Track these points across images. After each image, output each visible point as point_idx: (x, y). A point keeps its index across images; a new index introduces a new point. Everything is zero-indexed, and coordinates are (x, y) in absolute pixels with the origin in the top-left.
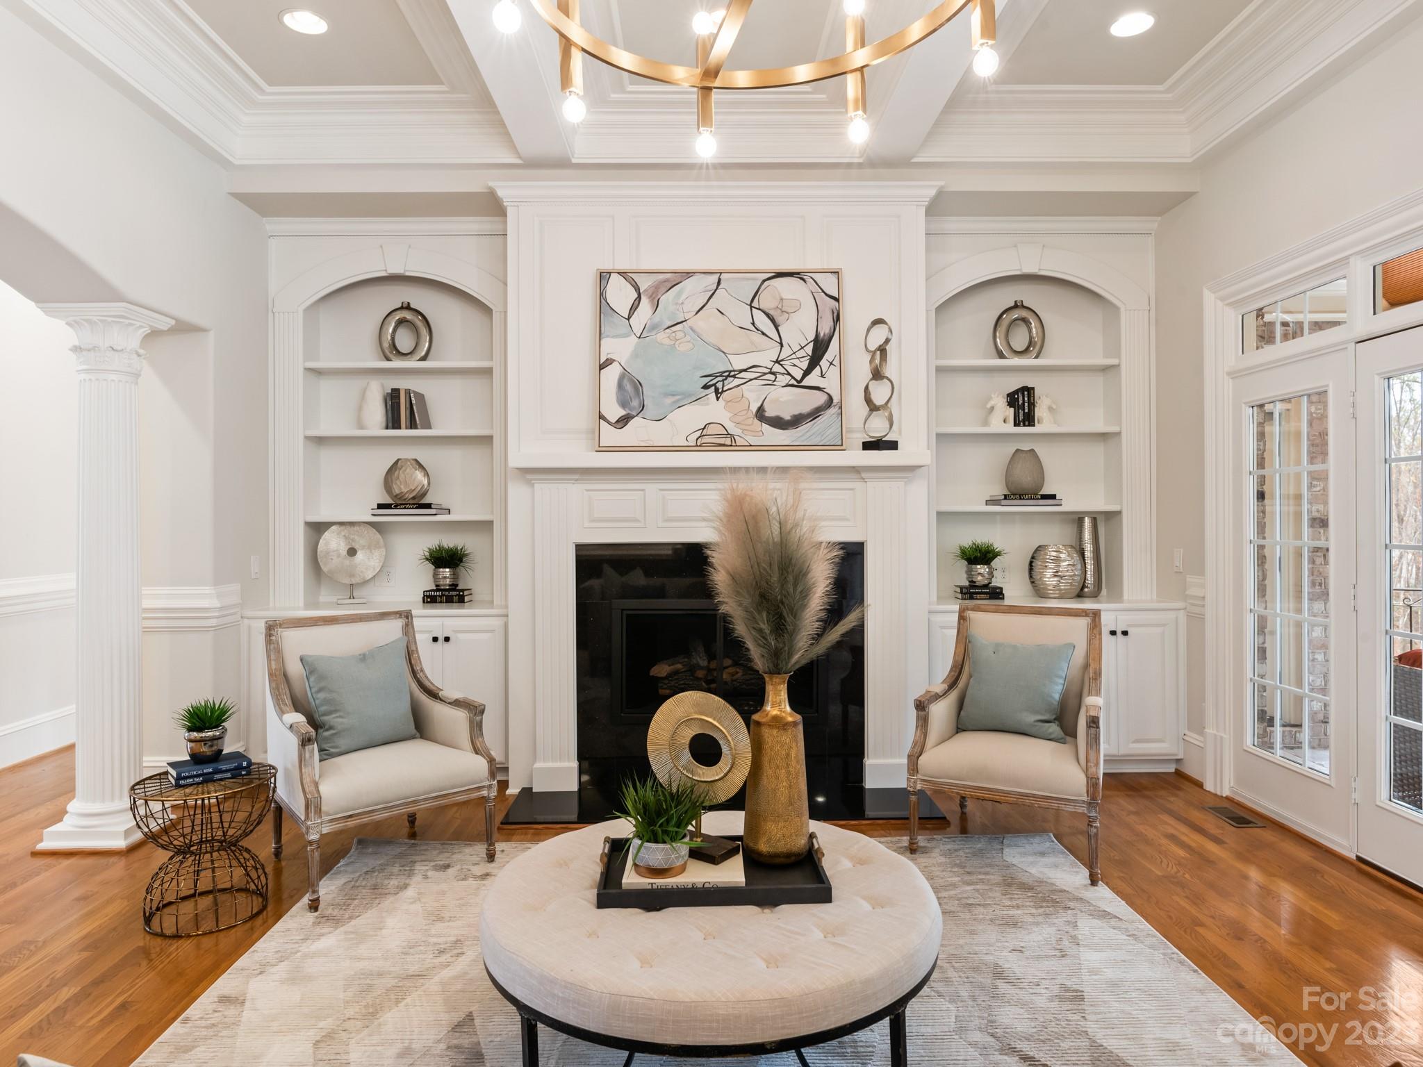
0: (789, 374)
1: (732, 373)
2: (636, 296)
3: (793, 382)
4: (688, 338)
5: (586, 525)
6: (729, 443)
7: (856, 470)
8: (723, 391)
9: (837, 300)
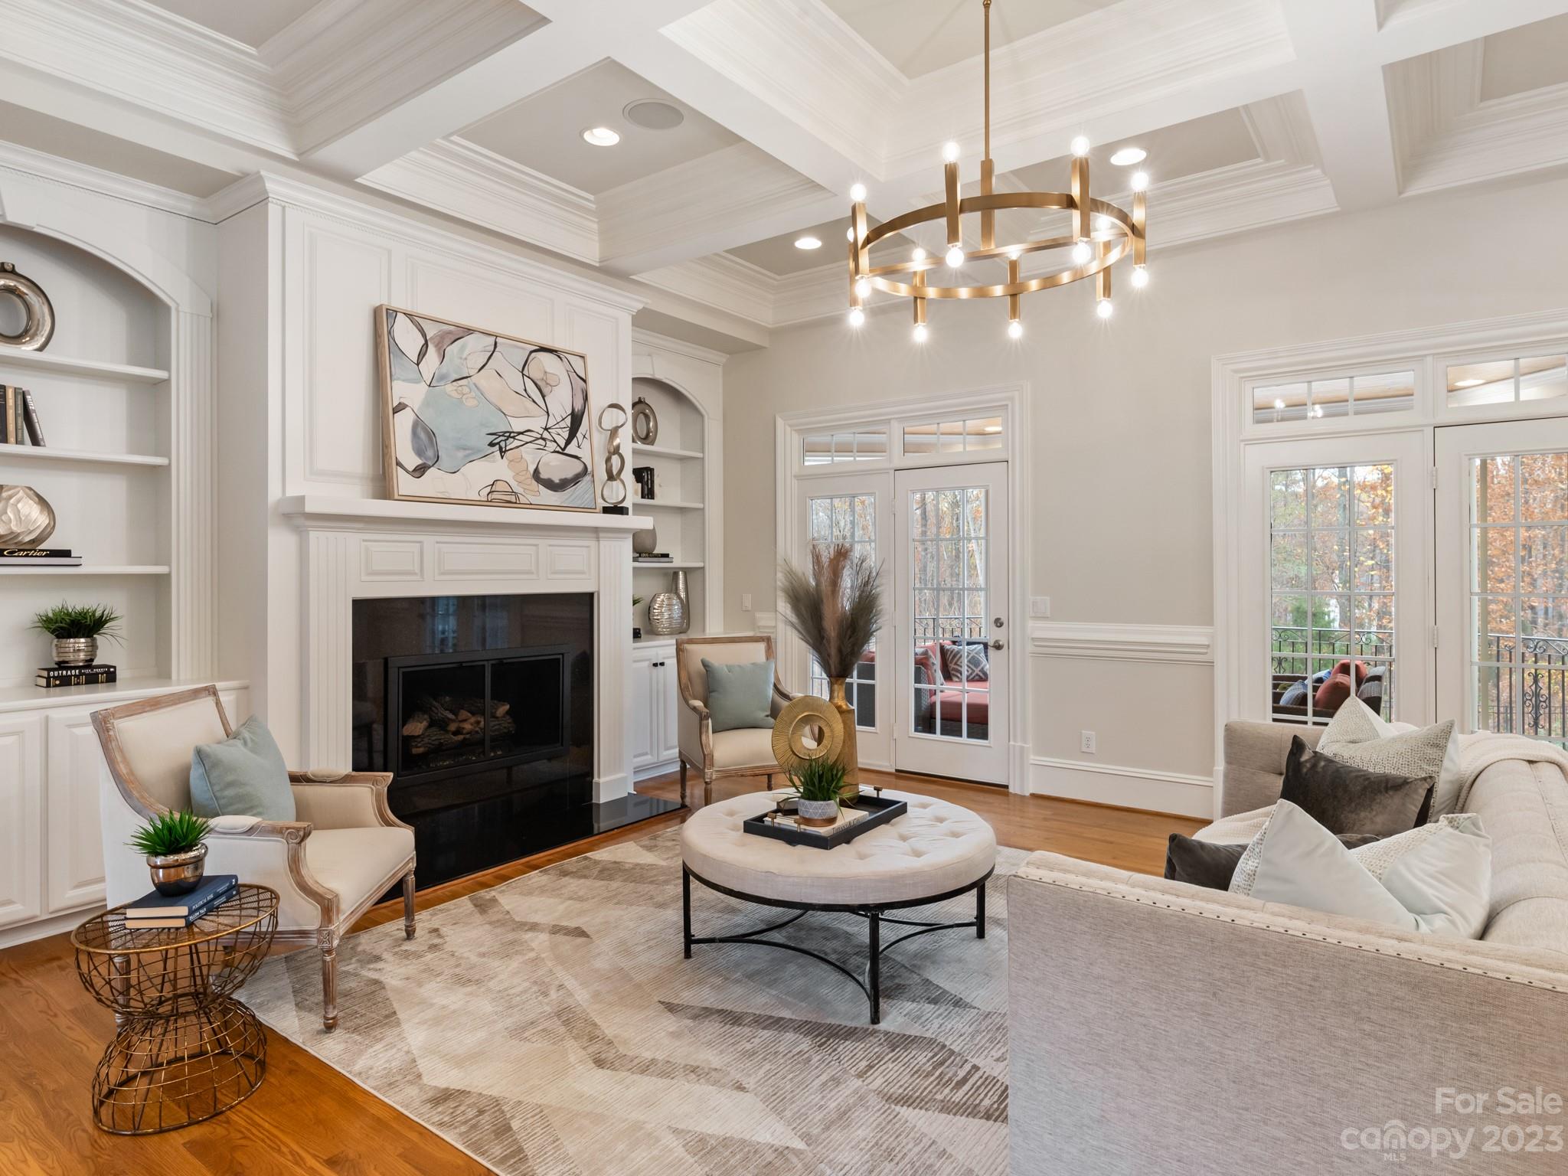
0: (555, 441)
1: (512, 435)
2: (423, 342)
3: (558, 449)
4: (473, 394)
5: (364, 578)
6: (514, 501)
7: (596, 531)
8: (506, 451)
9: (585, 381)
